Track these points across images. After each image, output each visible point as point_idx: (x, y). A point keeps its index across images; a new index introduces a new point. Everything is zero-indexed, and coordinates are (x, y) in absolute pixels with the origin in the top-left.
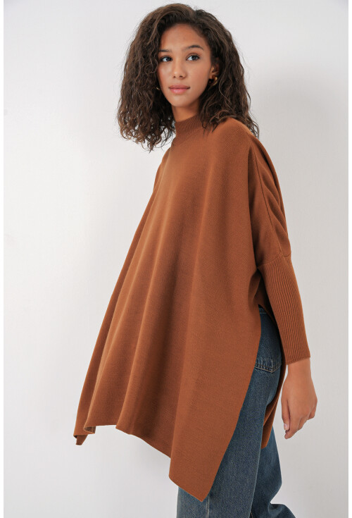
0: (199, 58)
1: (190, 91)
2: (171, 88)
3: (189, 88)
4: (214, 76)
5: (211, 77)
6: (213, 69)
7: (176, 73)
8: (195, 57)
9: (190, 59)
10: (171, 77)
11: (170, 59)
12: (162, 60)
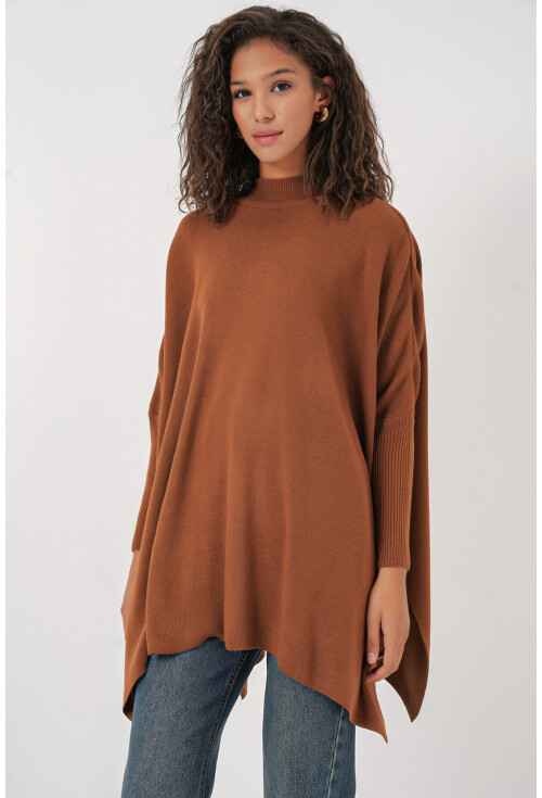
0: (289, 86)
1: (283, 136)
2: (256, 136)
3: (281, 133)
4: (322, 107)
5: (317, 110)
6: (319, 96)
7: (259, 114)
8: (284, 86)
9: (277, 89)
10: (253, 121)
11: (247, 93)
12: (237, 96)
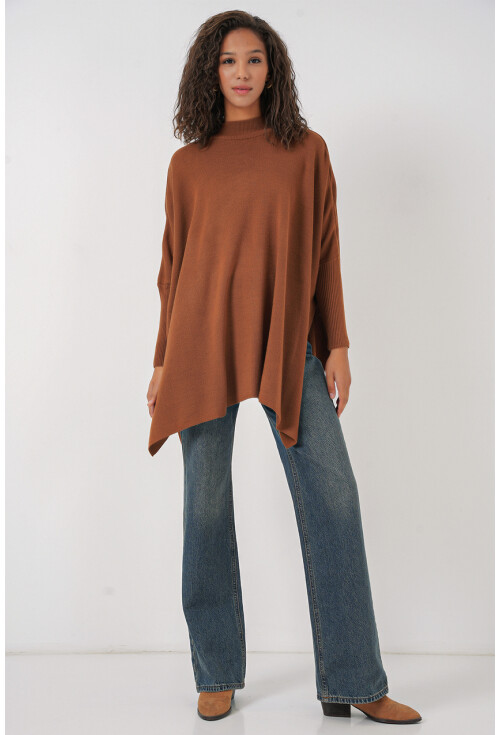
0: (258, 61)
2: (235, 89)
3: (251, 89)
7: (241, 74)
8: (255, 61)
9: (251, 62)
10: (235, 79)
11: (230, 61)
12: (225, 62)
